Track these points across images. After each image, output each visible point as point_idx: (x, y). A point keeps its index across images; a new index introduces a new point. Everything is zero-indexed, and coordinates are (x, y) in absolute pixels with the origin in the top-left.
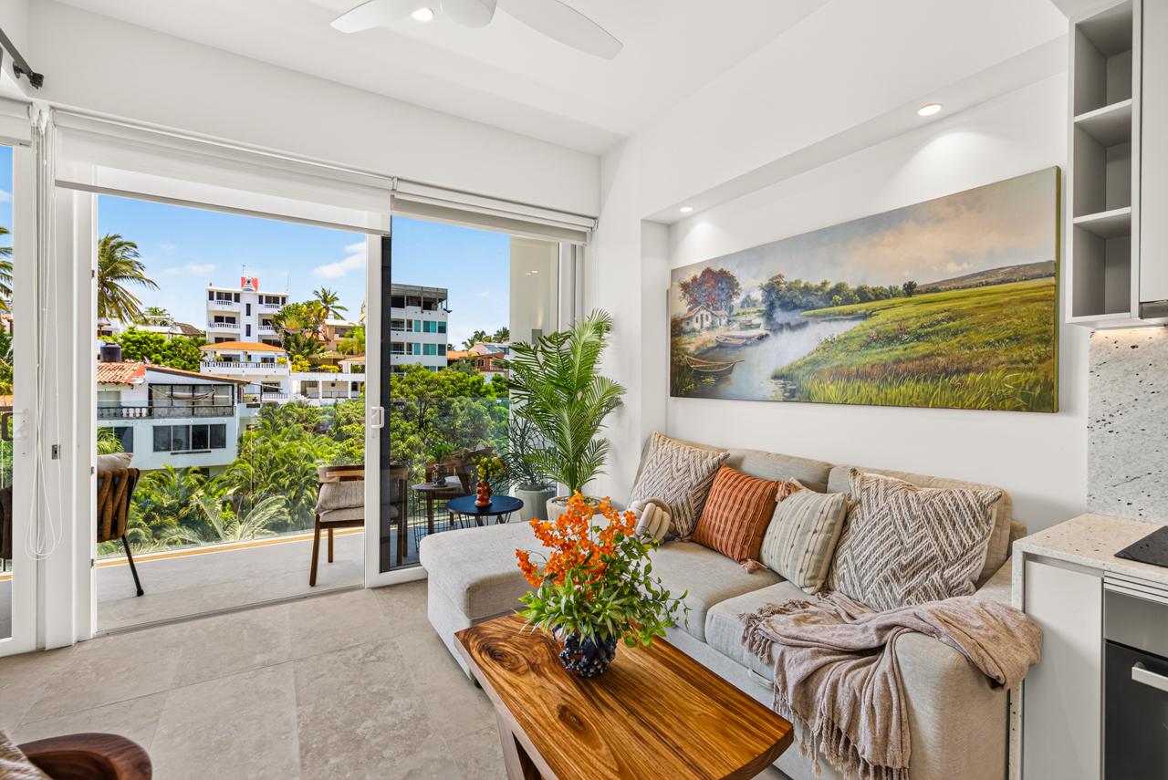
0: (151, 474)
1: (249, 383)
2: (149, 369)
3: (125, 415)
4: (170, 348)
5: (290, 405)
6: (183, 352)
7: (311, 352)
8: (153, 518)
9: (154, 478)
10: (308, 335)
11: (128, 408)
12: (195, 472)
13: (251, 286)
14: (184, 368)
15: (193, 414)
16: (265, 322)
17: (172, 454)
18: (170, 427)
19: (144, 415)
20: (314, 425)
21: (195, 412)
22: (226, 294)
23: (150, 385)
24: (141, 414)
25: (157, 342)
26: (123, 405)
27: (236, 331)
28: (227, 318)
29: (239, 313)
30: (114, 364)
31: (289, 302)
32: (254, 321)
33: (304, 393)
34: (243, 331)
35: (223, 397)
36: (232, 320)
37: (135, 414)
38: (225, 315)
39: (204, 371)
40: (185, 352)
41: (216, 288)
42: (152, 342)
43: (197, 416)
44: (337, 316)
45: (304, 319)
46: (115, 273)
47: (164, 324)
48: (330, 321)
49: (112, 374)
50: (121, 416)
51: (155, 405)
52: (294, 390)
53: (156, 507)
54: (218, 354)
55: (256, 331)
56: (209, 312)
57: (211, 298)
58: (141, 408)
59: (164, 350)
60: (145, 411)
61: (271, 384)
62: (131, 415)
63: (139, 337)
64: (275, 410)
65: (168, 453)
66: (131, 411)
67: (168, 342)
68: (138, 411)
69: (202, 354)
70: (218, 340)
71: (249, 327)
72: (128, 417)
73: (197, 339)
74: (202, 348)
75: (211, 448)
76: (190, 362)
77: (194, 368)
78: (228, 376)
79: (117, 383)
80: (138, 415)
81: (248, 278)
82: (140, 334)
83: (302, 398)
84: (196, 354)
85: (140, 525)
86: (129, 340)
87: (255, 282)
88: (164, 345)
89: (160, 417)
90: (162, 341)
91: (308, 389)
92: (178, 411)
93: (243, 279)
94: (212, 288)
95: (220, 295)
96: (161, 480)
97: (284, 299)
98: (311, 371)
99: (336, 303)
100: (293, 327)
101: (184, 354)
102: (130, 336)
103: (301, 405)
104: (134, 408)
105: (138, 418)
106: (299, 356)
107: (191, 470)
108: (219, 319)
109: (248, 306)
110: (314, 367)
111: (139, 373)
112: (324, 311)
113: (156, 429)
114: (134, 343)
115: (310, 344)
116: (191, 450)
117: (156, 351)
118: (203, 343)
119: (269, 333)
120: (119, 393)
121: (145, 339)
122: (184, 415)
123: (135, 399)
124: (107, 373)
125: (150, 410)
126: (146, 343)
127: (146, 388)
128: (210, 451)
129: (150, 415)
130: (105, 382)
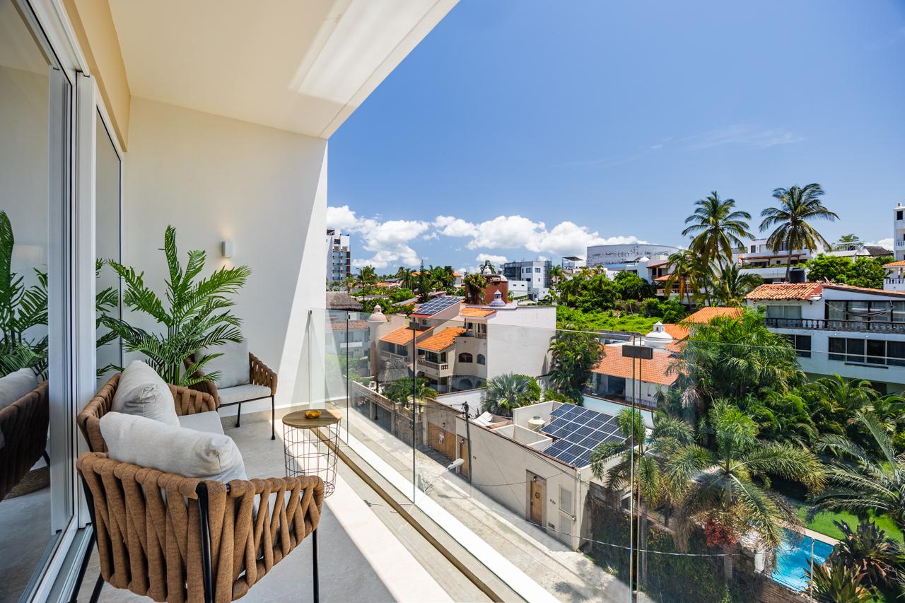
0: (821, 380)
2: (826, 287)
3: (804, 326)
4: (854, 268)
6: (866, 271)
8: (822, 420)
9: (823, 383)
11: (807, 320)
12: (864, 385)
14: (867, 286)
15: (869, 329)
17: (846, 364)
18: (844, 339)
19: (820, 327)
21: (871, 327)
23: (827, 301)
24: (818, 326)
25: (843, 264)
26: (803, 317)
30: (798, 284)
37: (813, 326)
39: (888, 288)
40: (869, 271)
42: (837, 264)
43: (873, 331)
46: (804, 213)
47: (853, 248)
49: (796, 292)
50: (800, 326)
51: (831, 318)
53: (825, 410)
56: (896, 231)
57: (898, 217)
58: (818, 321)
59: (850, 271)
60: (821, 324)
62: (810, 326)
63: (826, 261)
65: (842, 362)
66: (809, 322)
67: (853, 262)
68: (815, 323)
69: (887, 272)
72: (807, 327)
73: (883, 258)
74: (885, 266)
75: (888, 364)
76: (874, 280)
77: (879, 284)
79: (799, 299)
80: (815, 327)
82: (827, 259)
84: (880, 271)
85: (808, 422)
86: (819, 265)
88: (849, 265)
89: (834, 329)
90: (847, 263)
92: (853, 325)
94: (901, 208)
96: (830, 386)
101: (868, 273)
102: (820, 261)
104: (813, 320)
105: (815, 329)
107: (862, 382)
111: (817, 291)
113: (831, 340)
114: (822, 267)
116: (864, 363)
117: (841, 272)
120: (800, 307)
121: (832, 263)
122: (858, 330)
123: (815, 313)
124: (792, 291)
125: (826, 323)
126: (832, 266)
127: (823, 304)
128: (887, 368)
129: (826, 327)
130: (789, 299)
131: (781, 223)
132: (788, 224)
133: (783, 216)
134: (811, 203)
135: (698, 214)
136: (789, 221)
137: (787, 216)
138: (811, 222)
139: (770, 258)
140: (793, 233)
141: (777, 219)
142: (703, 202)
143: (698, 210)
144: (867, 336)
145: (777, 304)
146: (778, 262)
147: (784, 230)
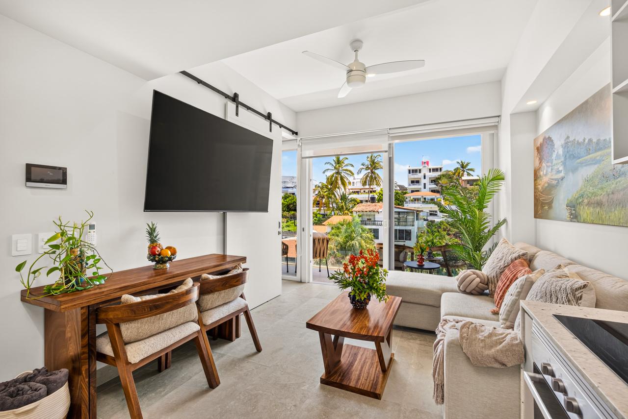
1: (422, 211)
6: (398, 197)
13: (426, 165)
16: (432, 181)
20: (454, 233)
21: (400, 224)
22: (415, 170)
26: (376, 220)
27: (419, 187)
29: (420, 178)
30: (373, 204)
31: (443, 171)
32: (427, 181)
34: (422, 186)
35: (410, 217)
36: (418, 182)
38: (415, 180)
39: (406, 206)
44: (469, 174)
46: (375, 168)
48: (465, 177)
50: (375, 224)
54: (412, 198)
55: (428, 186)
56: (409, 179)
57: (409, 173)
58: (381, 221)
61: (433, 212)
62: (379, 224)
64: (433, 224)
66: (378, 222)
69: (405, 198)
70: (412, 191)
71: (425, 184)
72: (377, 225)
73: (404, 191)
74: (405, 195)
75: (406, 240)
76: (401, 202)
77: (402, 204)
78: (415, 208)
81: (424, 161)
84: (403, 198)
87: (427, 163)
93: (422, 162)
94: (410, 168)
95: (413, 170)
97: (441, 169)
99: (468, 167)
100: (445, 183)
105: (382, 225)
108: (413, 182)
109: (425, 174)
111: (381, 207)
112: (462, 172)
118: (405, 193)
119: (433, 186)
120: (374, 215)
123: (382, 218)
124: (371, 207)
130: (371, 211)
131: (366, 172)
132: (369, 173)
133: (367, 168)
134: (378, 163)
136: (370, 171)
137: (369, 168)
138: (378, 172)
139: (361, 189)
140: (371, 177)
141: (365, 169)
144: (398, 228)
145: (366, 213)
146: (364, 191)
147: (368, 175)
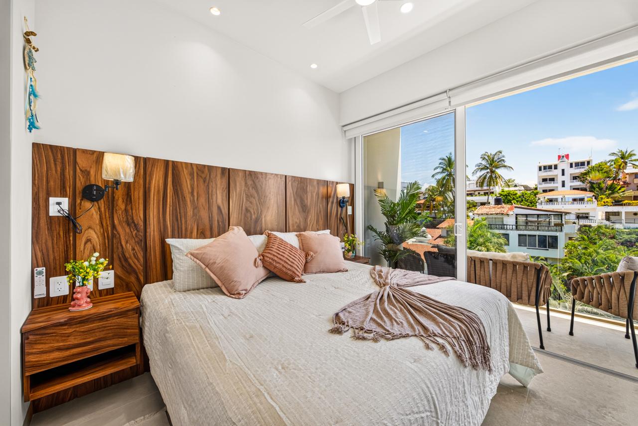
1: (568, 213)
2: (516, 207)
4: (520, 197)
5: (599, 227)
7: (613, 193)
10: (610, 182)
12: (542, 259)
13: (565, 159)
14: (528, 206)
16: (575, 178)
17: (528, 248)
18: (526, 235)
19: (514, 229)
21: (539, 229)
22: (549, 166)
23: (516, 215)
24: (512, 228)
25: (514, 195)
26: (505, 223)
27: (555, 185)
28: (549, 179)
29: (557, 175)
30: (500, 205)
31: (593, 164)
32: (567, 178)
33: (608, 219)
34: (560, 184)
35: (555, 221)
36: (552, 180)
37: (510, 228)
38: (548, 178)
39: (539, 207)
40: (528, 198)
41: (543, 164)
42: (511, 194)
43: (540, 231)
44: (635, 166)
45: (606, 172)
46: (496, 167)
47: (516, 186)
48: (629, 170)
49: (500, 210)
50: (504, 229)
51: (518, 224)
52: (600, 218)
54: (546, 199)
55: (569, 184)
56: (539, 177)
57: (540, 170)
58: (512, 225)
59: (518, 198)
60: (514, 227)
61: (583, 214)
62: (508, 228)
63: (506, 193)
64: (591, 230)
65: (526, 248)
66: (508, 226)
67: (519, 194)
69: (537, 199)
70: (545, 191)
71: (563, 182)
72: (507, 229)
73: (535, 192)
74: (536, 196)
76: (531, 203)
77: (534, 206)
78: (557, 209)
79: (502, 214)
81: (562, 155)
83: (607, 223)
84: (534, 199)
86: (501, 195)
87: (567, 156)
88: (517, 195)
89: (521, 230)
90: (516, 194)
91: (610, 217)
92: (530, 227)
93: (559, 156)
94: (540, 165)
95: (545, 168)
97: (588, 163)
98: (615, 205)
99: (633, 158)
100: (597, 178)
101: (528, 200)
102: (503, 193)
103: (606, 227)
104: (510, 225)
105: (511, 230)
106: (603, 196)
107: (540, 258)
108: (544, 180)
109: (563, 170)
110: (618, 203)
111: (511, 209)
112: (623, 164)
113: (519, 235)
114: (504, 196)
115: (612, 188)
116: (537, 248)
117: (514, 199)
118: (538, 193)
119: (577, 183)
120: (502, 218)
121: (509, 194)
122: (533, 230)
123: (510, 221)
124: (497, 209)
125: (517, 227)
126: (509, 195)
127: (514, 216)
128: (548, 250)
129: (517, 229)
130: (497, 214)
131: (484, 172)
132: (488, 172)
133: (486, 168)
134: (500, 161)
135: (441, 166)
136: (489, 170)
137: (488, 168)
138: (499, 171)
139: (475, 191)
140: (491, 177)
141: (482, 169)
142: (443, 159)
143: (440, 164)
144: (537, 233)
145: (491, 216)
146: (479, 193)
147: (486, 175)
